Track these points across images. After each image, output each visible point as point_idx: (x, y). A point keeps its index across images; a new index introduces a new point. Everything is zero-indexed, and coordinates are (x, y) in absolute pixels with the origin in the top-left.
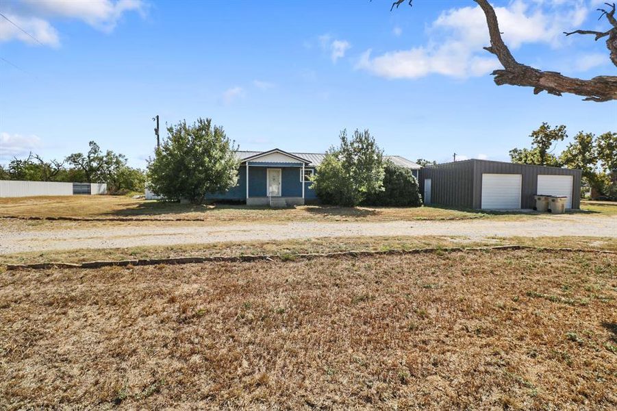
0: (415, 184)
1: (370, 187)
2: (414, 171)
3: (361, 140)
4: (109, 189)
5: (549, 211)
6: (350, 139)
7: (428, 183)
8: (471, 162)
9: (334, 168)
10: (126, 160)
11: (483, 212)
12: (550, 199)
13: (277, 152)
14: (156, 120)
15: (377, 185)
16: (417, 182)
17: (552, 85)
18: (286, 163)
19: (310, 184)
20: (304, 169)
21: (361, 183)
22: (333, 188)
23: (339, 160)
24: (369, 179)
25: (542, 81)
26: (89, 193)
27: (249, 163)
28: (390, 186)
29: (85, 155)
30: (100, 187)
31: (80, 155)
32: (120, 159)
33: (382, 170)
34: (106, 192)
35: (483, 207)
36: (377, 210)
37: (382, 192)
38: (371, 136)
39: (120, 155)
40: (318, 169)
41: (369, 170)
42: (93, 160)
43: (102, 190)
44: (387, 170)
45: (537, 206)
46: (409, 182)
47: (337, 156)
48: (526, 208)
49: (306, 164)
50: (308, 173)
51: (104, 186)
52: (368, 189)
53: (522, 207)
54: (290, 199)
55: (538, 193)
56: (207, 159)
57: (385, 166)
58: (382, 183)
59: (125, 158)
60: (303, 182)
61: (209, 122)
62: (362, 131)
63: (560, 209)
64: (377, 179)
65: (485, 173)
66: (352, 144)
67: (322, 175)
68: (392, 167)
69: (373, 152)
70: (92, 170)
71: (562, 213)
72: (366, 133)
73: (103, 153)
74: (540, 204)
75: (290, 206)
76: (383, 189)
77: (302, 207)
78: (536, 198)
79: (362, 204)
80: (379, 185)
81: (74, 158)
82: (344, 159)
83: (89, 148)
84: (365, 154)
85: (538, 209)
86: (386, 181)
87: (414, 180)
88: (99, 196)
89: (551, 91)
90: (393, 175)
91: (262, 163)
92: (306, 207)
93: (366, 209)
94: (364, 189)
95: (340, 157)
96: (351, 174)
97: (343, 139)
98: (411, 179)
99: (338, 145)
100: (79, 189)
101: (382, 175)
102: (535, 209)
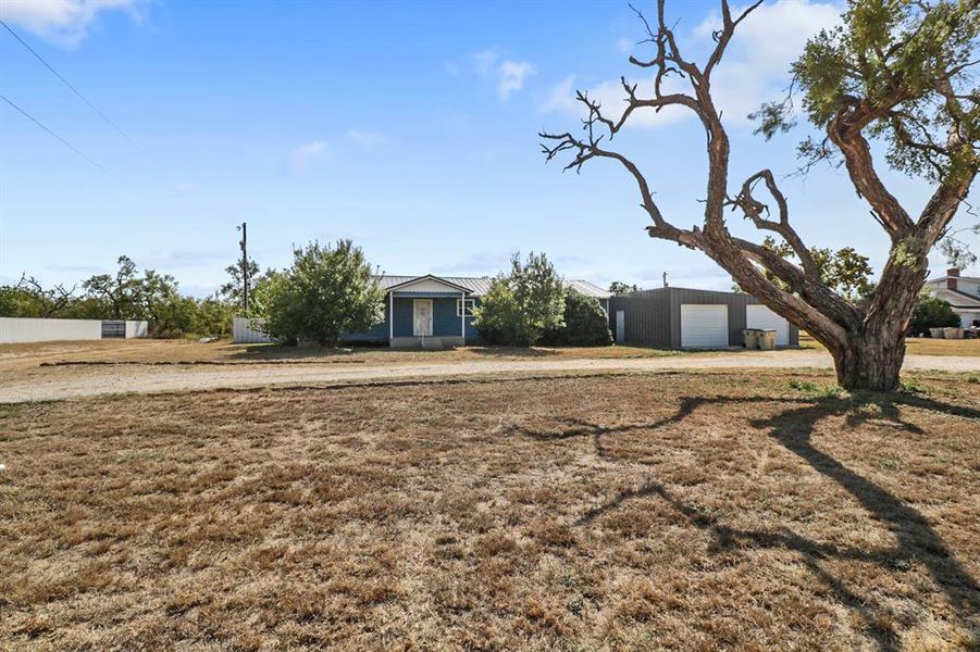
0: (603, 318)
1: (549, 323)
2: (603, 301)
3: (537, 265)
4: (150, 329)
5: (758, 348)
6: (523, 263)
7: (620, 316)
8: (667, 292)
9: (503, 299)
10: (176, 284)
11: (683, 350)
12: (758, 334)
13: (430, 278)
14: (242, 230)
15: (556, 320)
16: (607, 316)
17: (688, 242)
18: (441, 293)
19: (473, 319)
20: (463, 300)
21: (535, 317)
22: (502, 324)
23: (509, 290)
24: (546, 312)
25: (681, 238)
26: (123, 336)
27: (394, 293)
28: (572, 321)
29: (114, 278)
30: (138, 326)
31: (106, 278)
32: (168, 283)
33: (562, 301)
34: (146, 334)
35: (683, 345)
36: (557, 350)
37: (562, 327)
38: (548, 261)
39: (167, 277)
40: (483, 300)
41: (547, 301)
42: (126, 286)
43: (140, 332)
44: (568, 301)
45: (746, 341)
46: (597, 315)
47: (507, 285)
48: (735, 344)
49: (467, 294)
50: (469, 304)
51: (144, 324)
52: (546, 325)
53: (730, 345)
54: (448, 339)
55: (748, 327)
56: (349, 290)
57: (566, 295)
58: (562, 317)
59: (175, 281)
60: (463, 315)
61: (349, 243)
62: (537, 254)
63: (768, 344)
64: (556, 313)
65: (684, 303)
66: (526, 270)
67: (490, 308)
68: (574, 296)
69: (551, 280)
70: (125, 299)
71: (771, 350)
72: (543, 256)
73: (140, 275)
74: (749, 340)
75: (447, 347)
76: (564, 324)
77: (463, 348)
78: (745, 332)
79: (538, 344)
80: (558, 320)
81: (96, 283)
82: (516, 288)
83: (119, 267)
84: (541, 282)
85: (748, 346)
86: (566, 315)
87: (603, 313)
88: (139, 340)
89: (688, 246)
90: (575, 306)
91: (410, 293)
92: (468, 348)
93: (543, 349)
94: (540, 324)
95: (511, 285)
96: (525, 305)
97: (515, 263)
98: (599, 311)
99: (508, 271)
100: (109, 329)
101: (563, 307)
102: (744, 346)
